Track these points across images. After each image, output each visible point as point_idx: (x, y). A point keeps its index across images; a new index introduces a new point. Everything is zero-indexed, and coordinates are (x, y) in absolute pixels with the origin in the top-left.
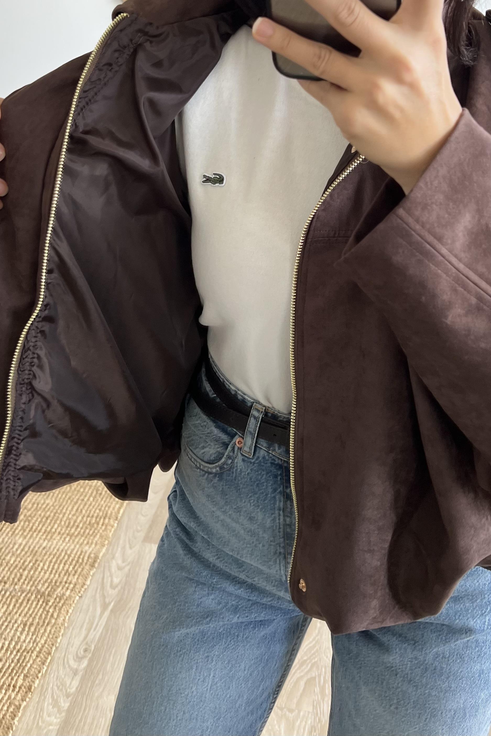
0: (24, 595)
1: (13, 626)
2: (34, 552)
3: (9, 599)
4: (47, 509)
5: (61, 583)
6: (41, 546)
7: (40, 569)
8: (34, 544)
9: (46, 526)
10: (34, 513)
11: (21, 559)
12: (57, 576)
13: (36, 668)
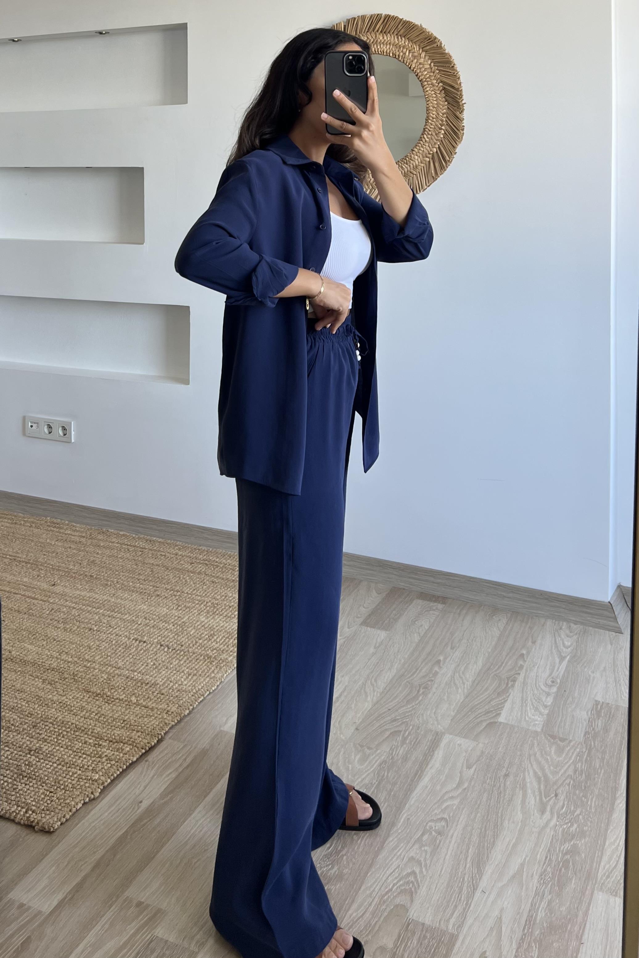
0: (194, 656)
1: (180, 674)
2: (212, 628)
3: (182, 657)
4: (232, 601)
5: (227, 651)
6: (219, 625)
7: (213, 640)
8: (213, 624)
9: (228, 612)
10: (221, 602)
11: (200, 632)
12: (226, 647)
13: (190, 703)
